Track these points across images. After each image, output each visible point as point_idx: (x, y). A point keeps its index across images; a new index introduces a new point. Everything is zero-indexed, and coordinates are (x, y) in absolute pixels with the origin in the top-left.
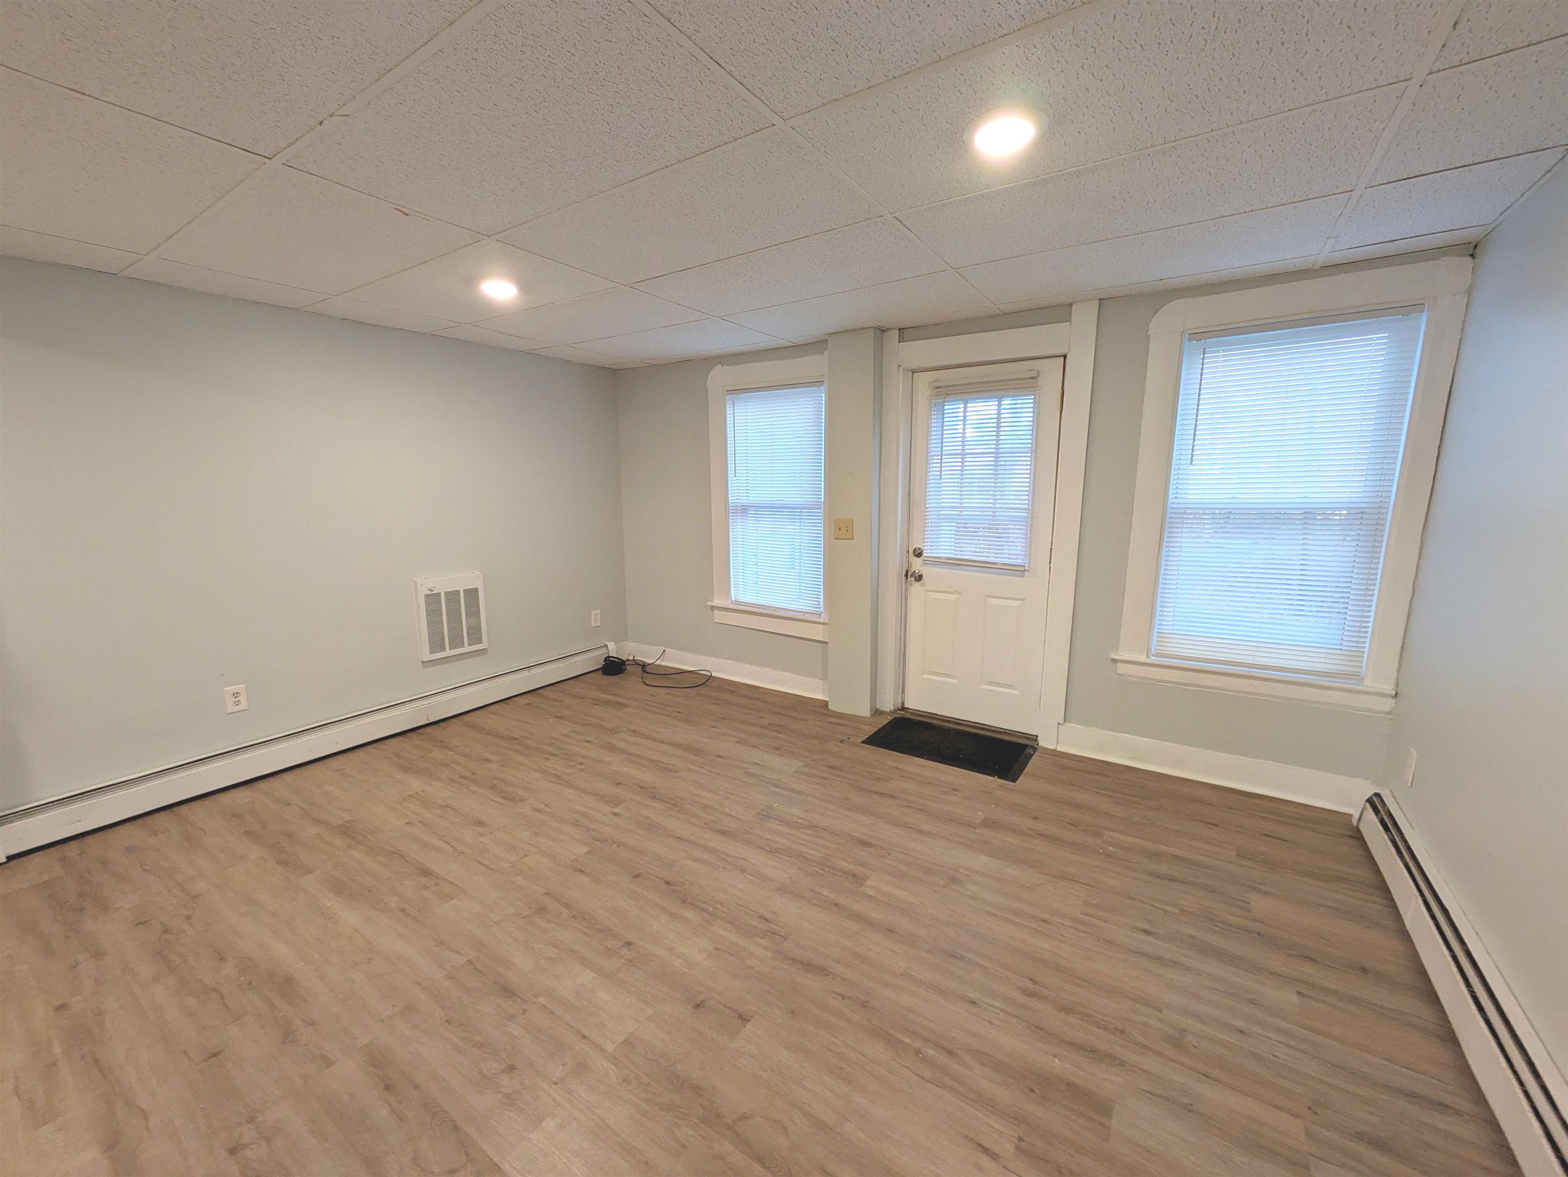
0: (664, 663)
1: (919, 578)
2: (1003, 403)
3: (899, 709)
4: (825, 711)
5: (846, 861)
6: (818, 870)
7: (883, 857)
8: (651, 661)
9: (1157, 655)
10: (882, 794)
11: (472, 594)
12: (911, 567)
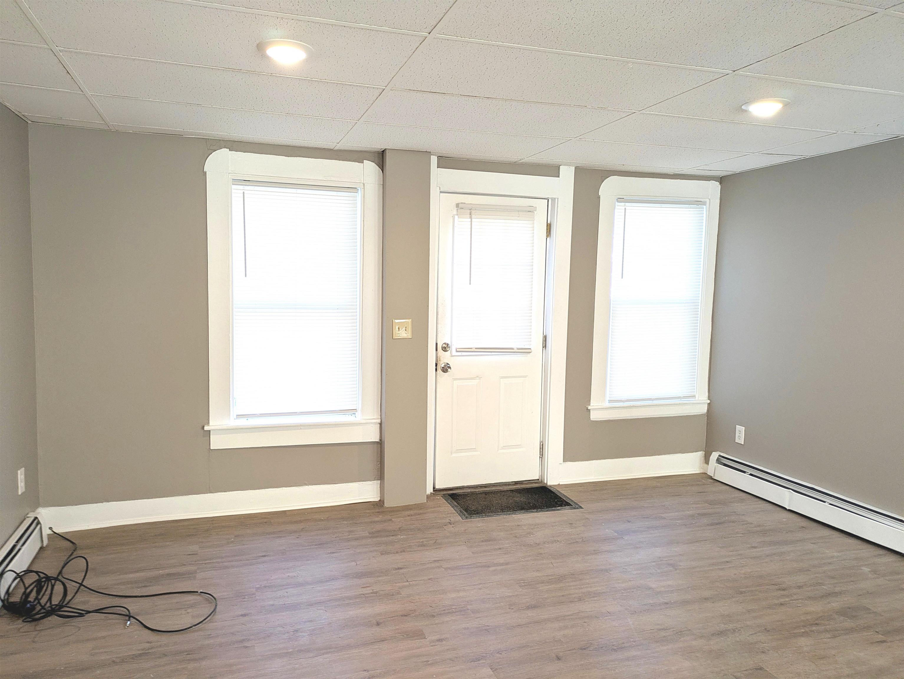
1: (448, 369)
3: (434, 491)
4: (381, 510)
9: (610, 402)
12: (440, 360)
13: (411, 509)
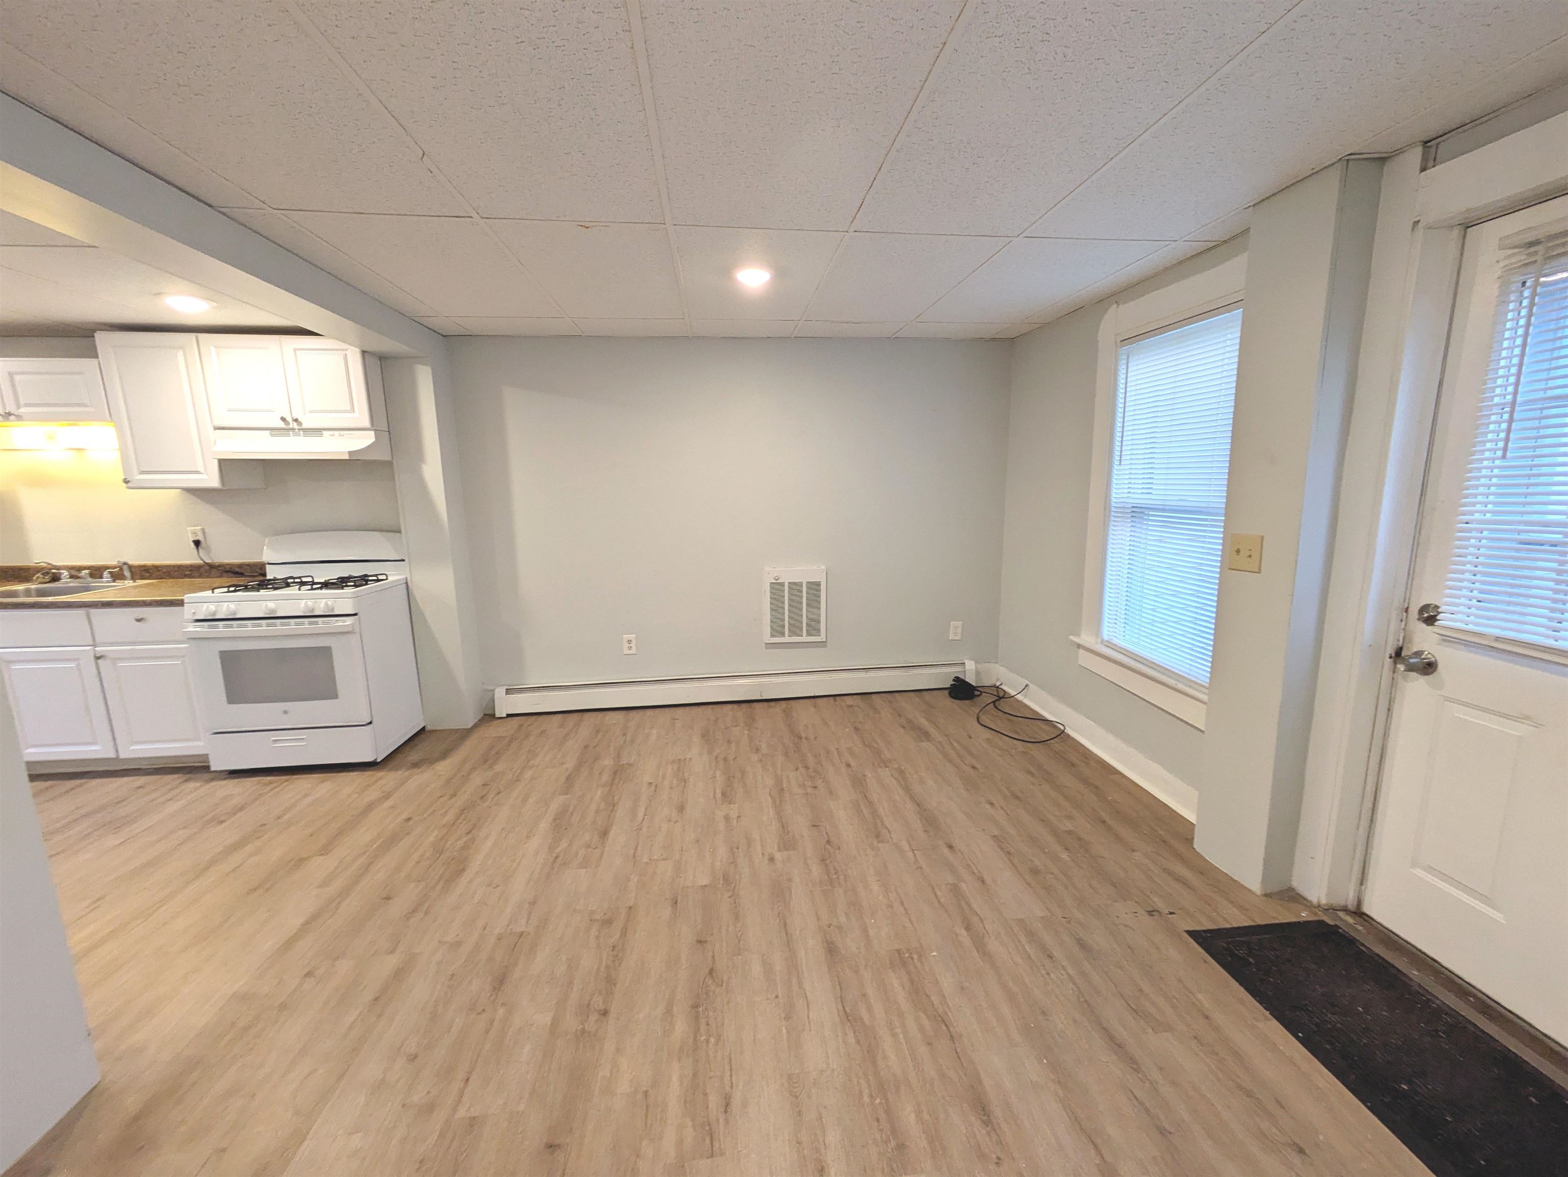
0: (1027, 701)
1: (1429, 667)
3: (1345, 909)
5: (919, 1112)
6: (866, 1093)
7: (982, 1157)
8: (1013, 693)
10: (1117, 1046)
11: (814, 587)
12: (1411, 641)
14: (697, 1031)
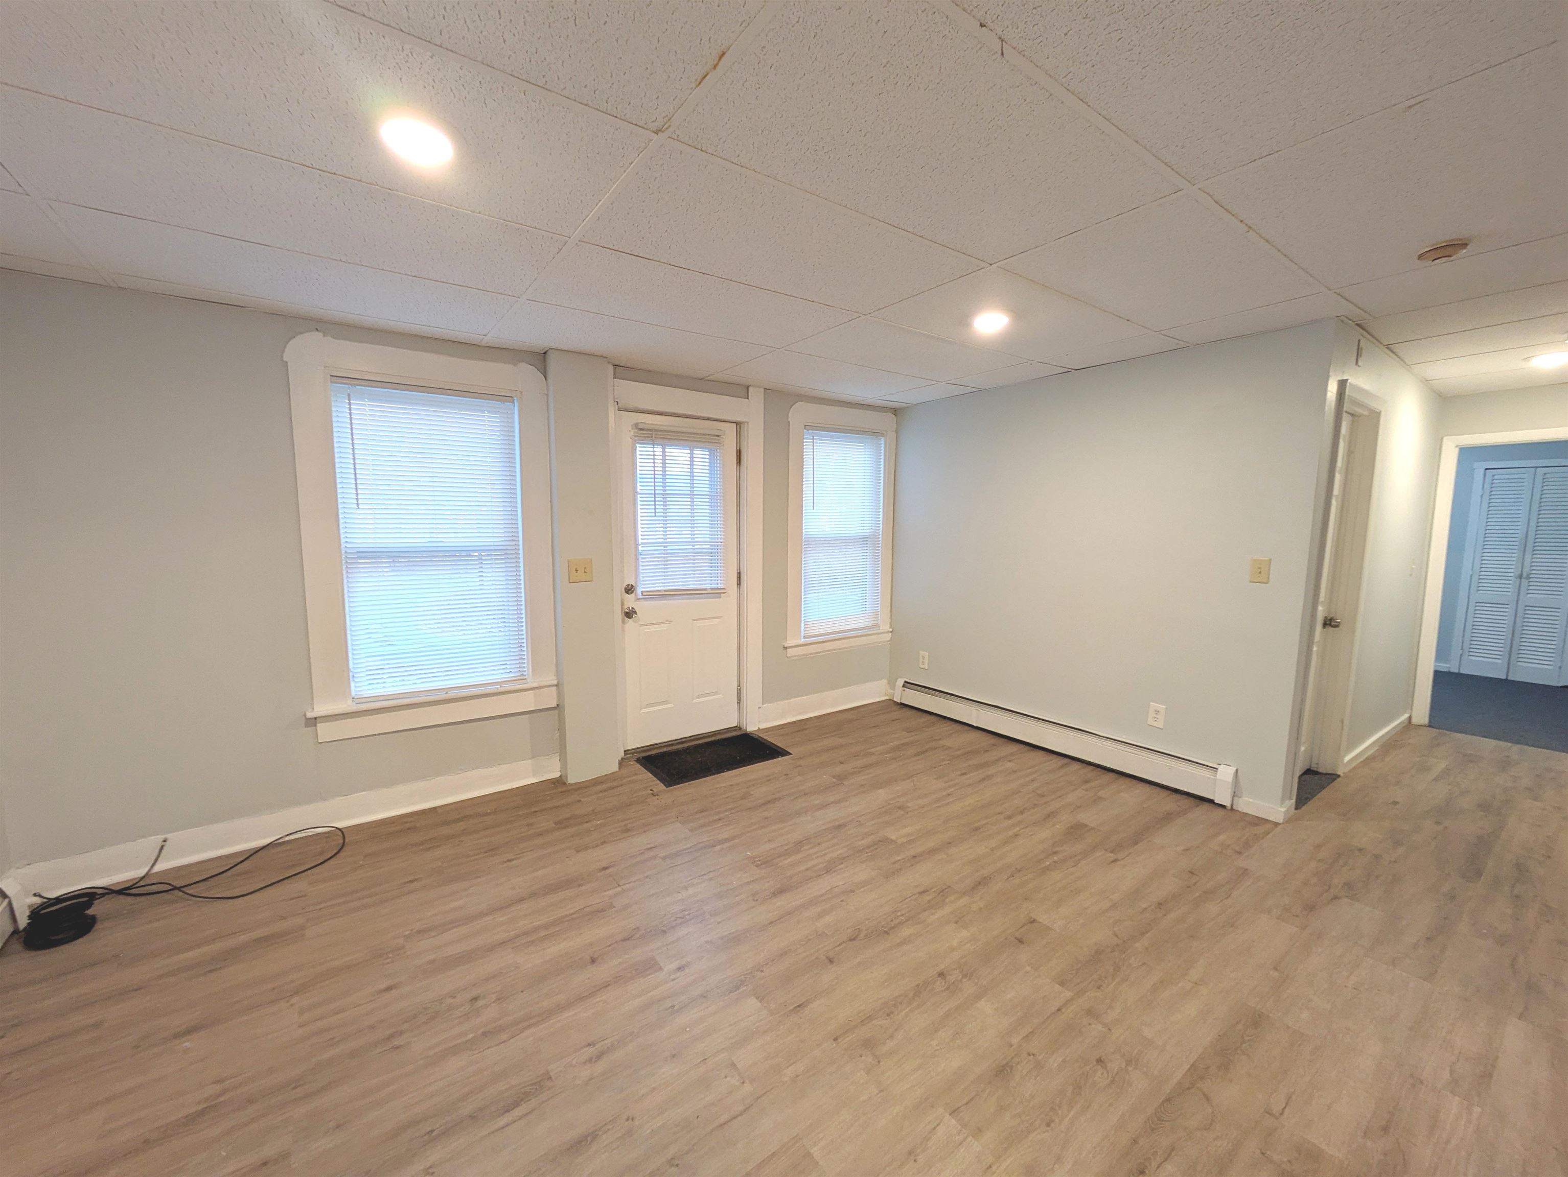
1: (633, 614)
2: (695, 452)
4: (564, 789)
6: (867, 854)
9: (805, 637)
12: (624, 604)
13: (602, 783)
14: (901, 923)
